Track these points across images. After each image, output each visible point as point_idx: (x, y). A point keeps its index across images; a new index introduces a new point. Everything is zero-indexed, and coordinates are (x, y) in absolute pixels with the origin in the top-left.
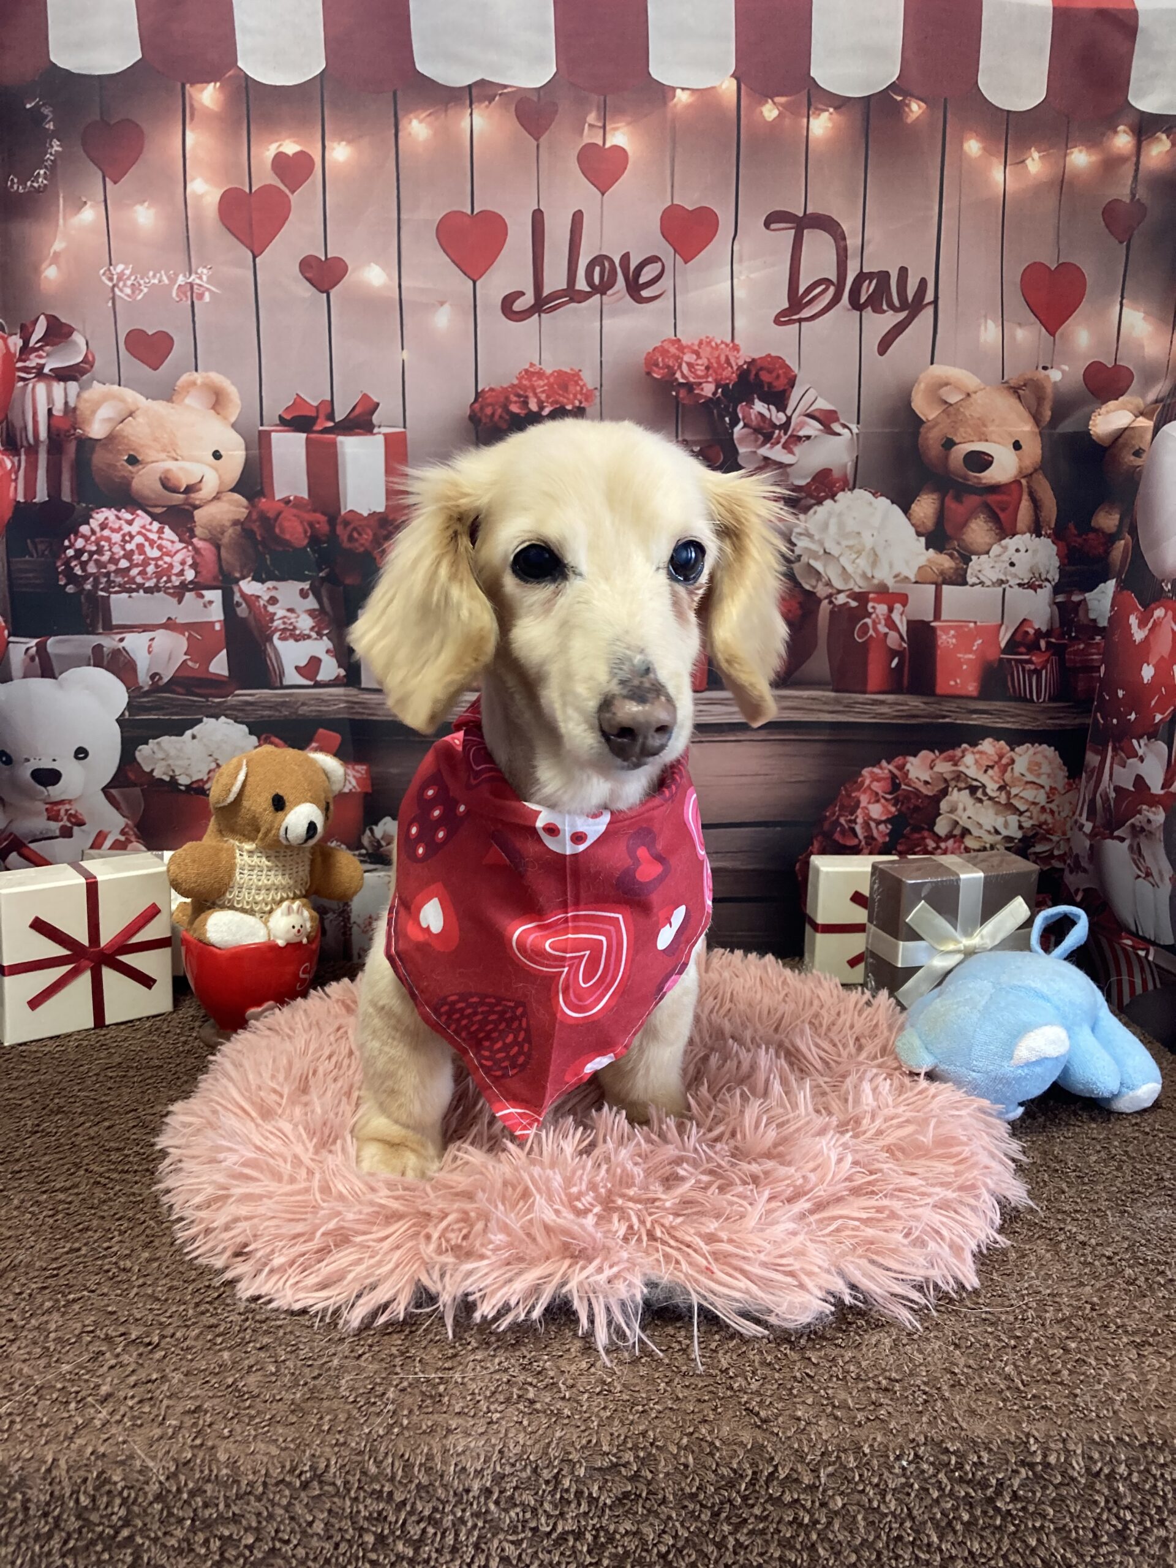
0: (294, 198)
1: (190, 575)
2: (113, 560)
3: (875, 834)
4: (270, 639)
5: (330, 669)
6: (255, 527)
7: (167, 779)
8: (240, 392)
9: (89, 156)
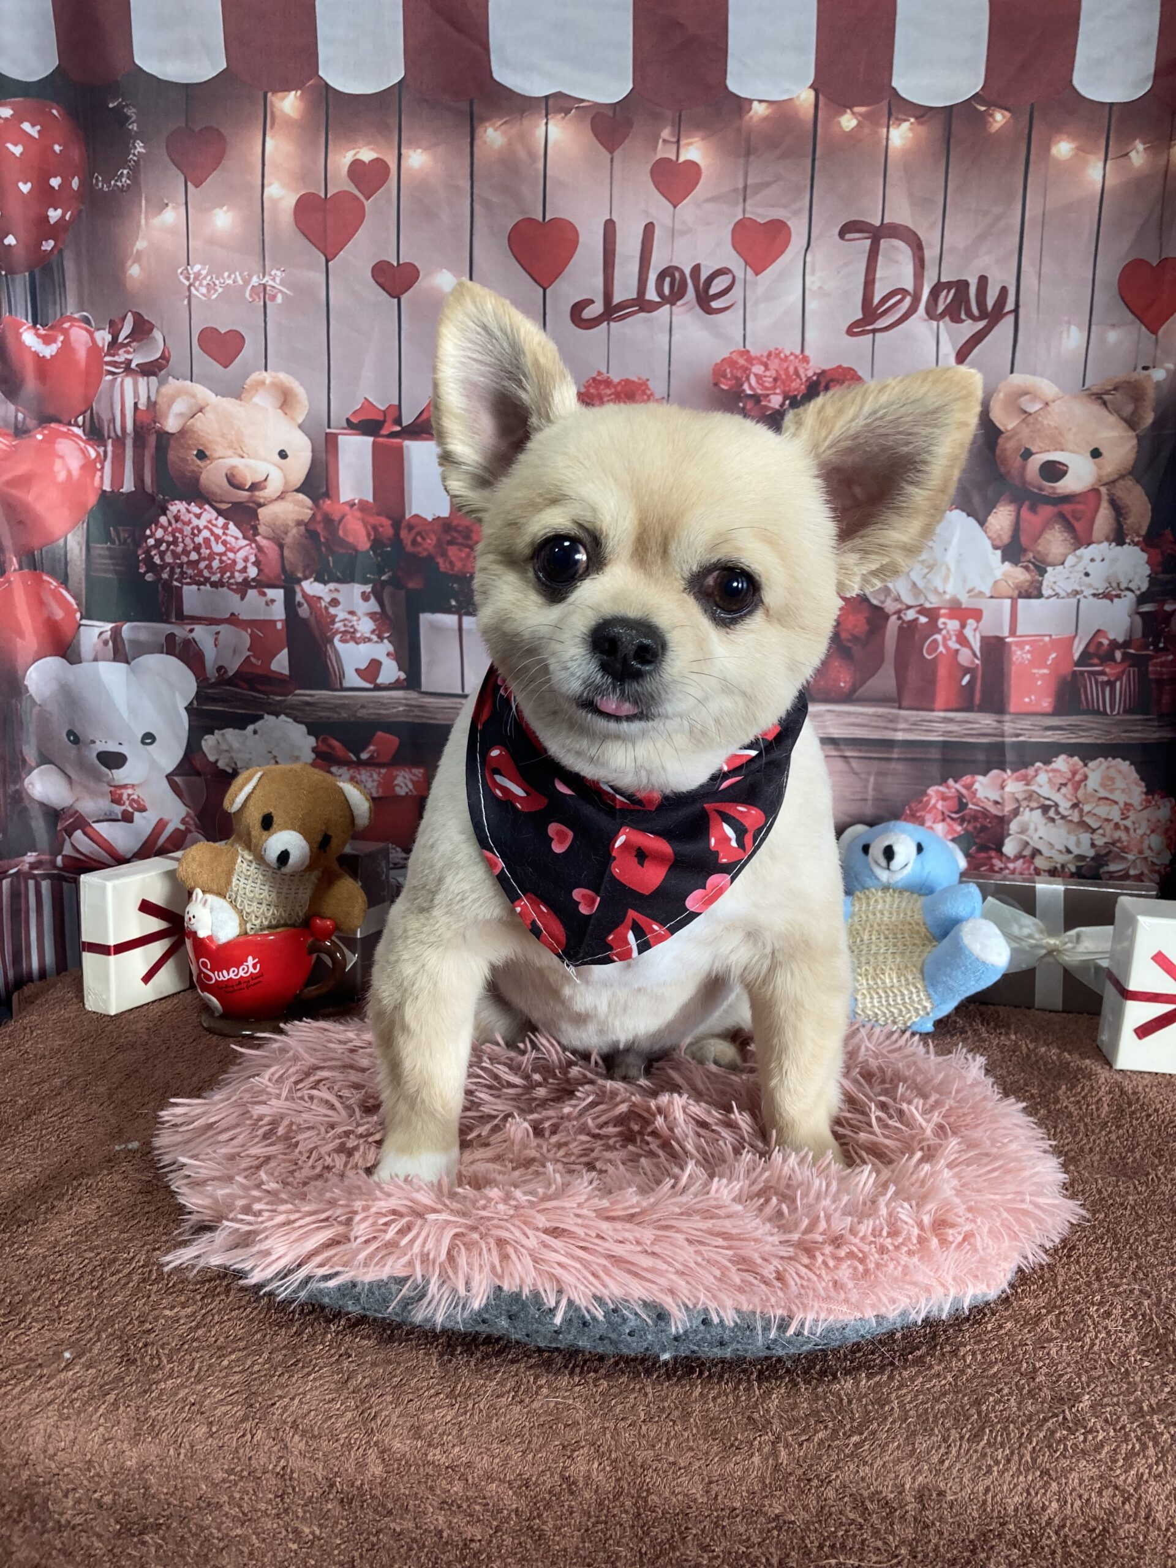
0: (368, 204)
1: (253, 572)
2: (186, 552)
4: (330, 641)
5: (390, 672)
6: (319, 528)
9: (173, 161)
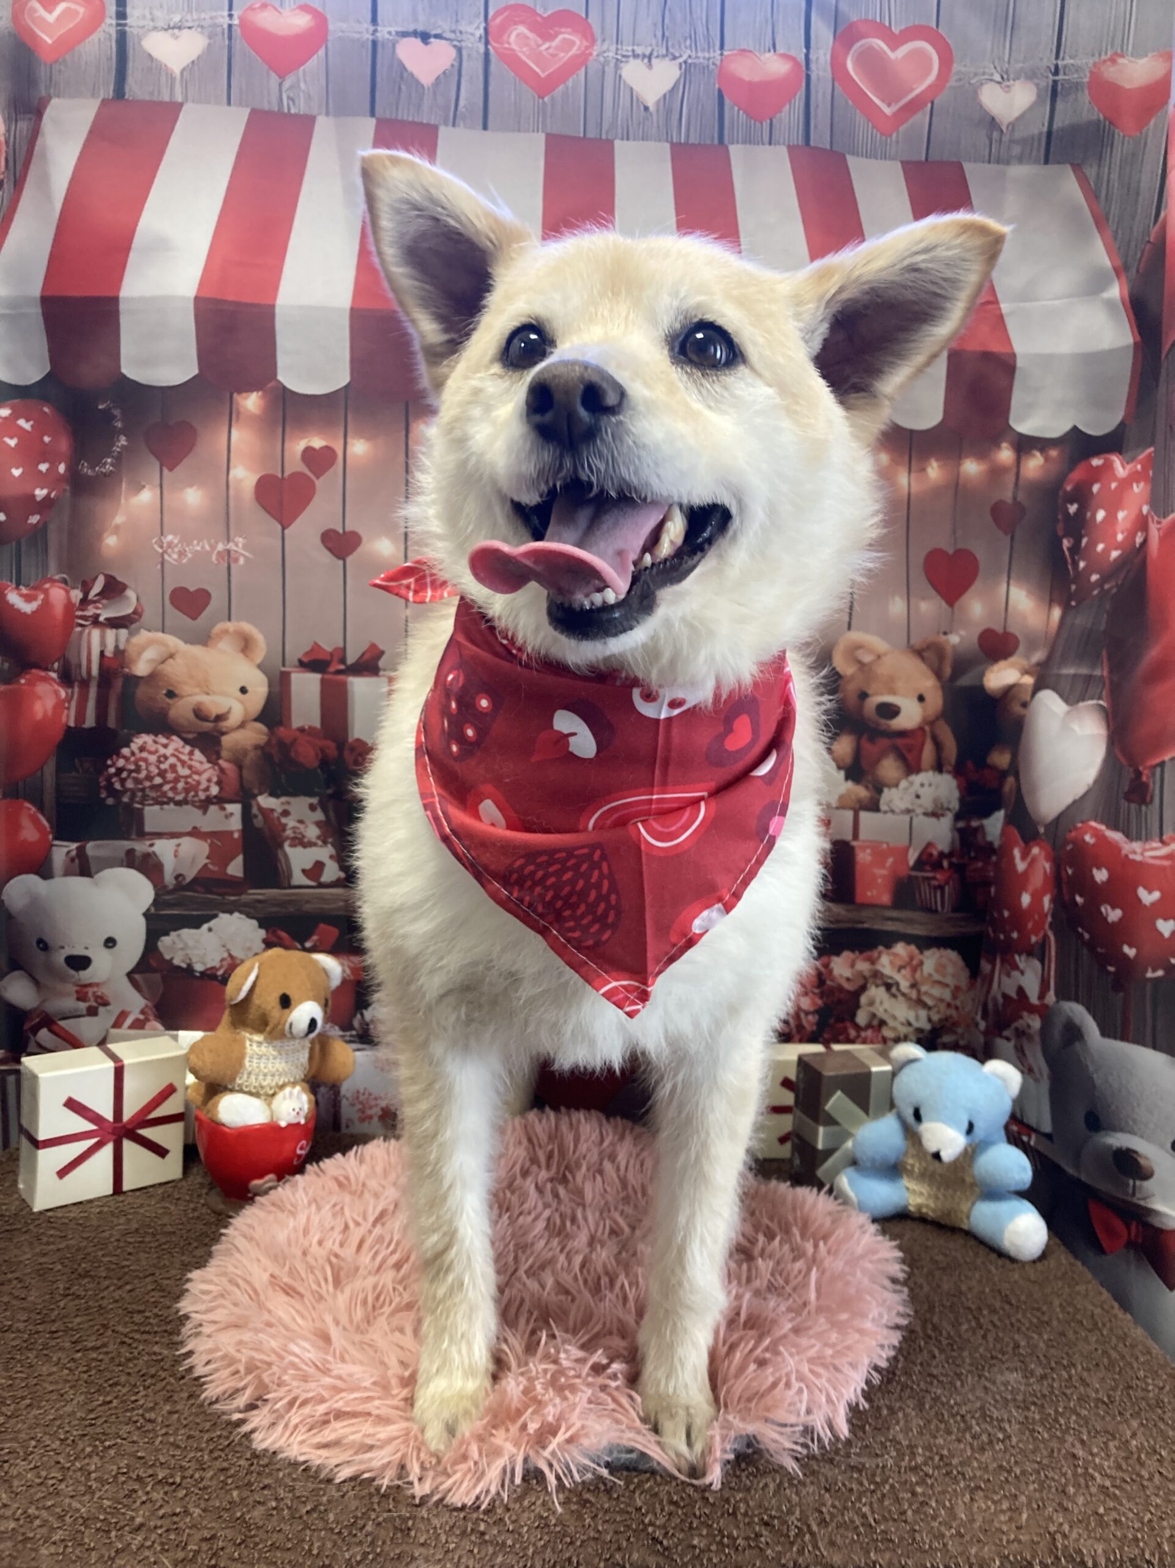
0: (319, 483)
1: (215, 790)
2: (149, 778)
3: (805, 1023)
4: (281, 846)
5: (332, 872)
6: (274, 751)
7: (184, 966)
8: (266, 637)
9: (150, 449)
